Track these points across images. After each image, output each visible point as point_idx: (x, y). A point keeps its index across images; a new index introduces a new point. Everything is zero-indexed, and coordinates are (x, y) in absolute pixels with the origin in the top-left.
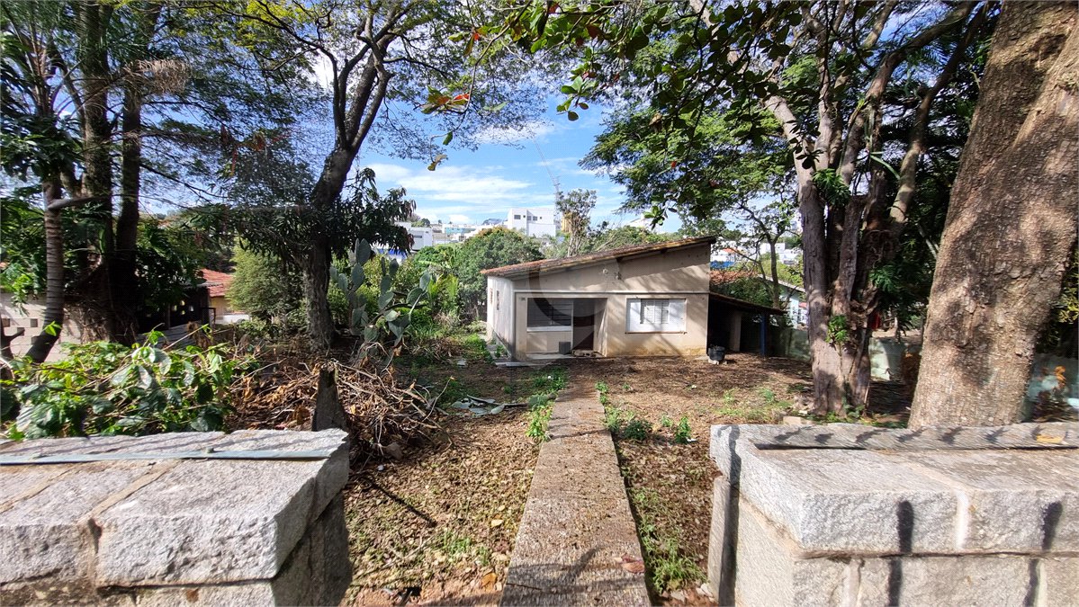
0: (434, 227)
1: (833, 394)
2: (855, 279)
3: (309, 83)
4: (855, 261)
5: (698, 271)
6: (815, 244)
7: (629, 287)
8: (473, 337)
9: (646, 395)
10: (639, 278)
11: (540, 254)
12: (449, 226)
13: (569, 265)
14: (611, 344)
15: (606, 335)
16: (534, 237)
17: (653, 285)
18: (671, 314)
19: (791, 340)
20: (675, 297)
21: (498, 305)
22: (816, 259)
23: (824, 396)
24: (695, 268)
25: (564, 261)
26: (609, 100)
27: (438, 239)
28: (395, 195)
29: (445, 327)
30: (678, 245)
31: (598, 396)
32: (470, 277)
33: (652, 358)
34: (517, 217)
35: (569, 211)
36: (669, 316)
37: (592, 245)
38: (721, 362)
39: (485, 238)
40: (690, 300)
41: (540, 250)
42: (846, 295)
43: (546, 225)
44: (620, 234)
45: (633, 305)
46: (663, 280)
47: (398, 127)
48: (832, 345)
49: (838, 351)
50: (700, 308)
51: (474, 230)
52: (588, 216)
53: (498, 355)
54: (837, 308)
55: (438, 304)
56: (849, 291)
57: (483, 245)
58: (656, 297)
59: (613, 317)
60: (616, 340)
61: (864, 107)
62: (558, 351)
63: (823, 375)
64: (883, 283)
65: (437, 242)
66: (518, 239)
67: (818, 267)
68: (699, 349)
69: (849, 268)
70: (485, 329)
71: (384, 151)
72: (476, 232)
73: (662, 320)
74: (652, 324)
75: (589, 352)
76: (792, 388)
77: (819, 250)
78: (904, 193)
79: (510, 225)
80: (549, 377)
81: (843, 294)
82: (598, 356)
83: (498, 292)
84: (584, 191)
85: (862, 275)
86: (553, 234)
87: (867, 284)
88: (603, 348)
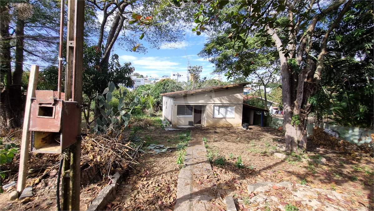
0: (145, 78)
1: (293, 145)
2: (303, 101)
3: (95, 22)
4: (302, 94)
5: (240, 96)
6: (287, 87)
7: (214, 101)
8: (157, 118)
9: (221, 142)
10: (218, 98)
11: (182, 88)
12: (150, 78)
13: (193, 93)
14: (207, 122)
15: (206, 119)
16: (180, 82)
17: (223, 101)
18: (229, 111)
19: (271, 121)
20: (231, 105)
21: (167, 107)
22: (287, 93)
23: (290, 145)
24: (238, 95)
25: (191, 91)
26: (209, 32)
27: (146, 82)
28: (127, 65)
29: (147, 114)
30: (232, 86)
31: (204, 143)
32: (157, 96)
33: (222, 127)
34: (174, 75)
35: (193, 73)
36: (228, 112)
37: (201, 85)
38: (247, 129)
39: (163, 82)
40: (236, 106)
41: (182, 87)
42: (299, 107)
43: (184, 78)
44: (210, 82)
45: (216, 108)
46: (227, 99)
47: (129, 39)
48: (293, 126)
49: (295, 128)
50: (239, 109)
51: (159, 79)
52: (199, 75)
53: (166, 126)
54: (296, 112)
55: (145, 106)
56: (300, 105)
57: (162, 85)
58: (224, 105)
59: (209, 112)
60: (210, 121)
61: (306, 35)
62: (188, 124)
63: (289, 137)
64: (313, 102)
65: (146, 83)
66: (174, 83)
67: (288, 96)
68: (239, 124)
69: (300, 97)
70: (162, 115)
71: (124, 49)
72: (160, 80)
73: (226, 113)
74: (222, 115)
75: (200, 125)
76: (274, 140)
77: (289, 89)
78: (319, 69)
79: (172, 78)
80: (185, 135)
81: (298, 106)
82: (203, 126)
83: (166, 102)
84: (198, 66)
85: (305, 99)
86: (186, 81)
87: (306, 103)
88: (205, 124)
